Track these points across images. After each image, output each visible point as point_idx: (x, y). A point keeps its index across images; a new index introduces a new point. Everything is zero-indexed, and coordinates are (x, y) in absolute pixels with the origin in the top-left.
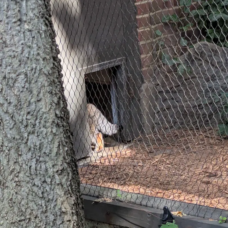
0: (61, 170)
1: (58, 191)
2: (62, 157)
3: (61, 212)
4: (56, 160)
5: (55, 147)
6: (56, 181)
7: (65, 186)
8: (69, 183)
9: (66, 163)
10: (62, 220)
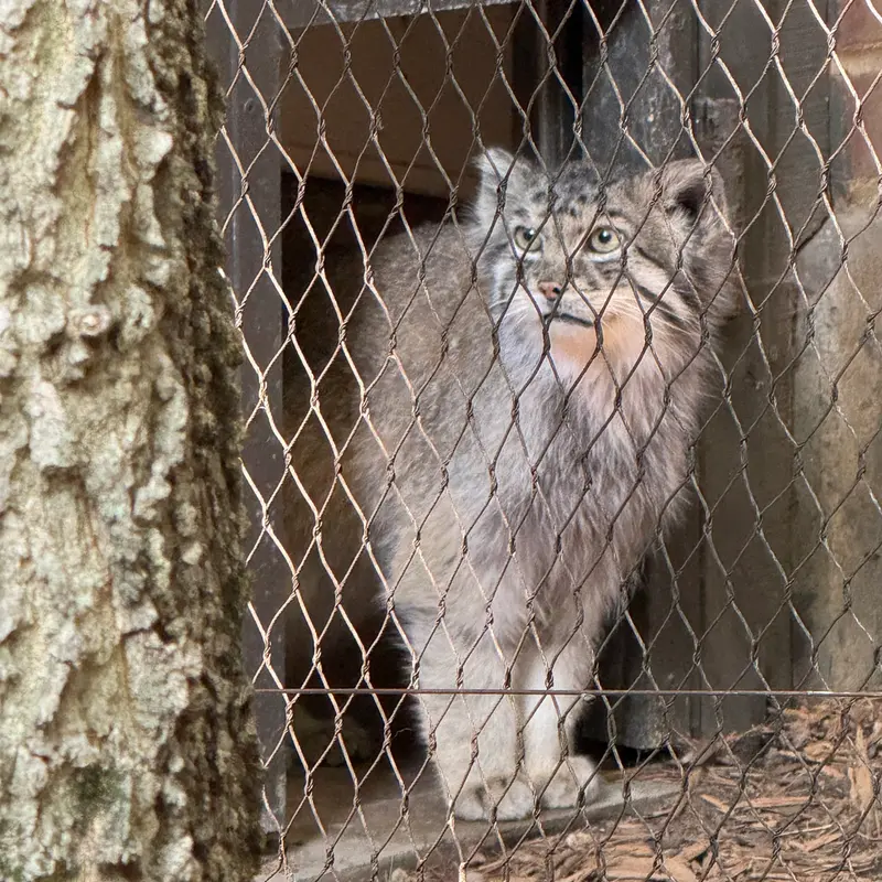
0: (91, 342)
1: (46, 547)
2: (116, 208)
3: (57, 760)
4: (48, 232)
5: (54, 97)
6: (37, 436)
7: (115, 505)
8: (157, 489)
9: (142, 282)
10: (56, 853)
